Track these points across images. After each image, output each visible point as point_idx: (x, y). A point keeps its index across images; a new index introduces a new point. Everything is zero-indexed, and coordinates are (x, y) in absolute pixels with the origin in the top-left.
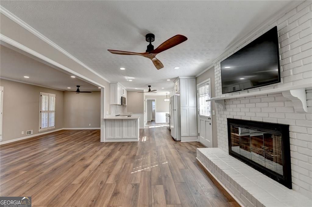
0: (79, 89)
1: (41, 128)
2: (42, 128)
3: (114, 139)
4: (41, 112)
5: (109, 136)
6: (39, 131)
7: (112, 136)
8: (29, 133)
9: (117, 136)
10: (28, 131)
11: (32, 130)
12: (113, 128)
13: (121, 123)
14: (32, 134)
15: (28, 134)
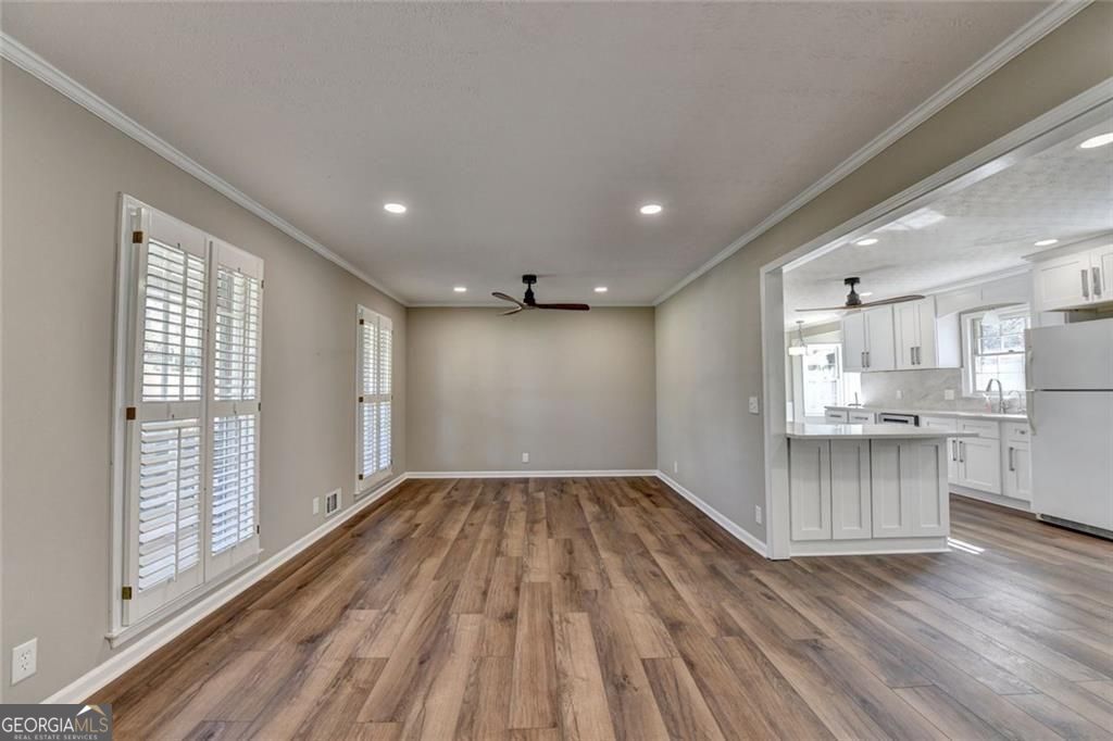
0: (533, 290)
1: (361, 477)
2: (365, 475)
3: (832, 540)
4: (361, 400)
5: (806, 528)
6: (357, 493)
7: (821, 526)
8: (333, 502)
9: (847, 528)
10: (330, 495)
11: (340, 490)
12: (825, 484)
13: (865, 455)
14: (340, 507)
15: (329, 511)
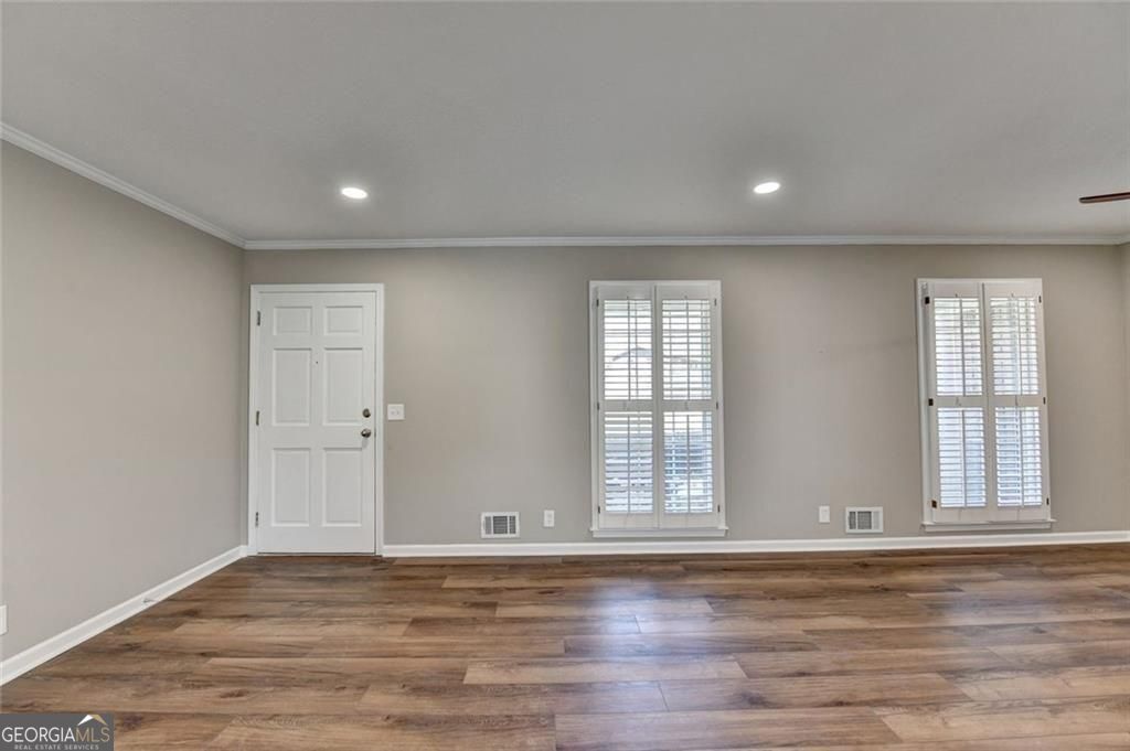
1: (934, 504)
2: (945, 502)
4: (931, 402)
6: (926, 522)
8: (862, 521)
10: (856, 509)
11: (880, 509)
14: (881, 530)
15: (852, 527)
